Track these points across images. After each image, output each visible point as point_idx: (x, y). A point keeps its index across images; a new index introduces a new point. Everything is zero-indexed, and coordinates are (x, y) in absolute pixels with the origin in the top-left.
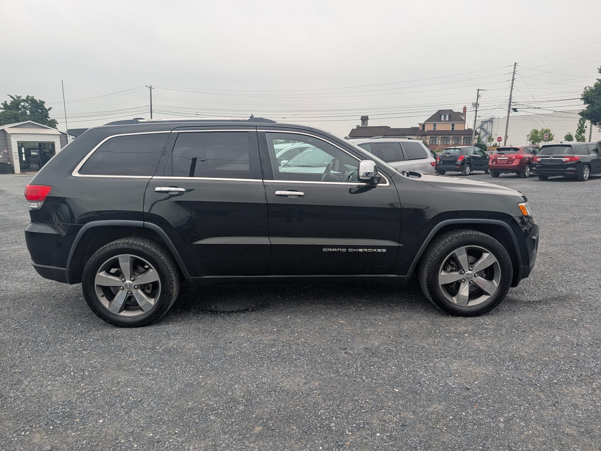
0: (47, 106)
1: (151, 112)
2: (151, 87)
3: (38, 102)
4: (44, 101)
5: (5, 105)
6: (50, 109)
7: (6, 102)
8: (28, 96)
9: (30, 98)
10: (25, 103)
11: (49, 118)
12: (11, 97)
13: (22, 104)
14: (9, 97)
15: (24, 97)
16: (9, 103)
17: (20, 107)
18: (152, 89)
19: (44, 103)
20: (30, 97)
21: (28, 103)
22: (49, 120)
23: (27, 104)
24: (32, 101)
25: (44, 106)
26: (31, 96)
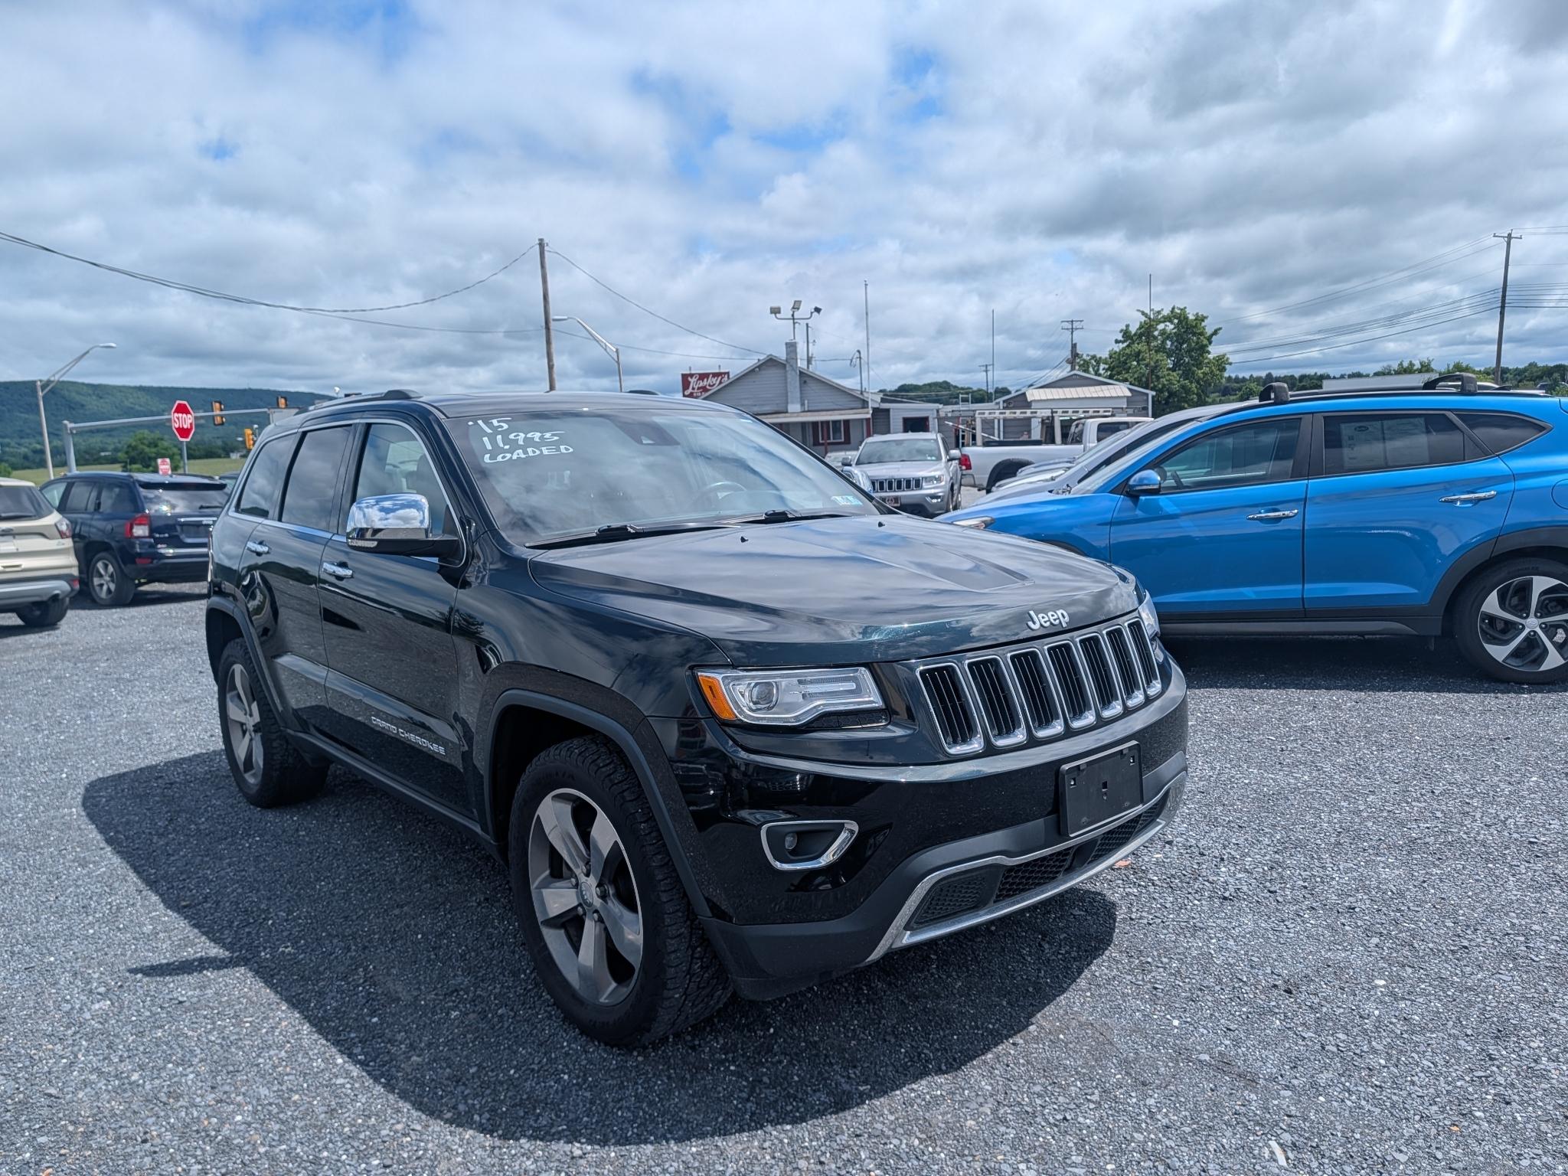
0: (1209, 327)
1: (1503, 307)
2: (1510, 235)
3: (1191, 317)
4: (1205, 315)
5: (1126, 333)
6: (1215, 332)
7: (1127, 326)
8: (1173, 308)
9: (1179, 311)
10: (1168, 323)
11: (1209, 353)
12: (1143, 313)
13: (1161, 326)
14: (1140, 314)
15: (1166, 312)
16: (1133, 330)
17: (1156, 333)
18: (1512, 241)
19: (1203, 319)
20: (1179, 309)
21: (1172, 322)
22: (1209, 356)
23: (1172, 326)
24: (1179, 317)
25: (1204, 328)
26: (1182, 307)
